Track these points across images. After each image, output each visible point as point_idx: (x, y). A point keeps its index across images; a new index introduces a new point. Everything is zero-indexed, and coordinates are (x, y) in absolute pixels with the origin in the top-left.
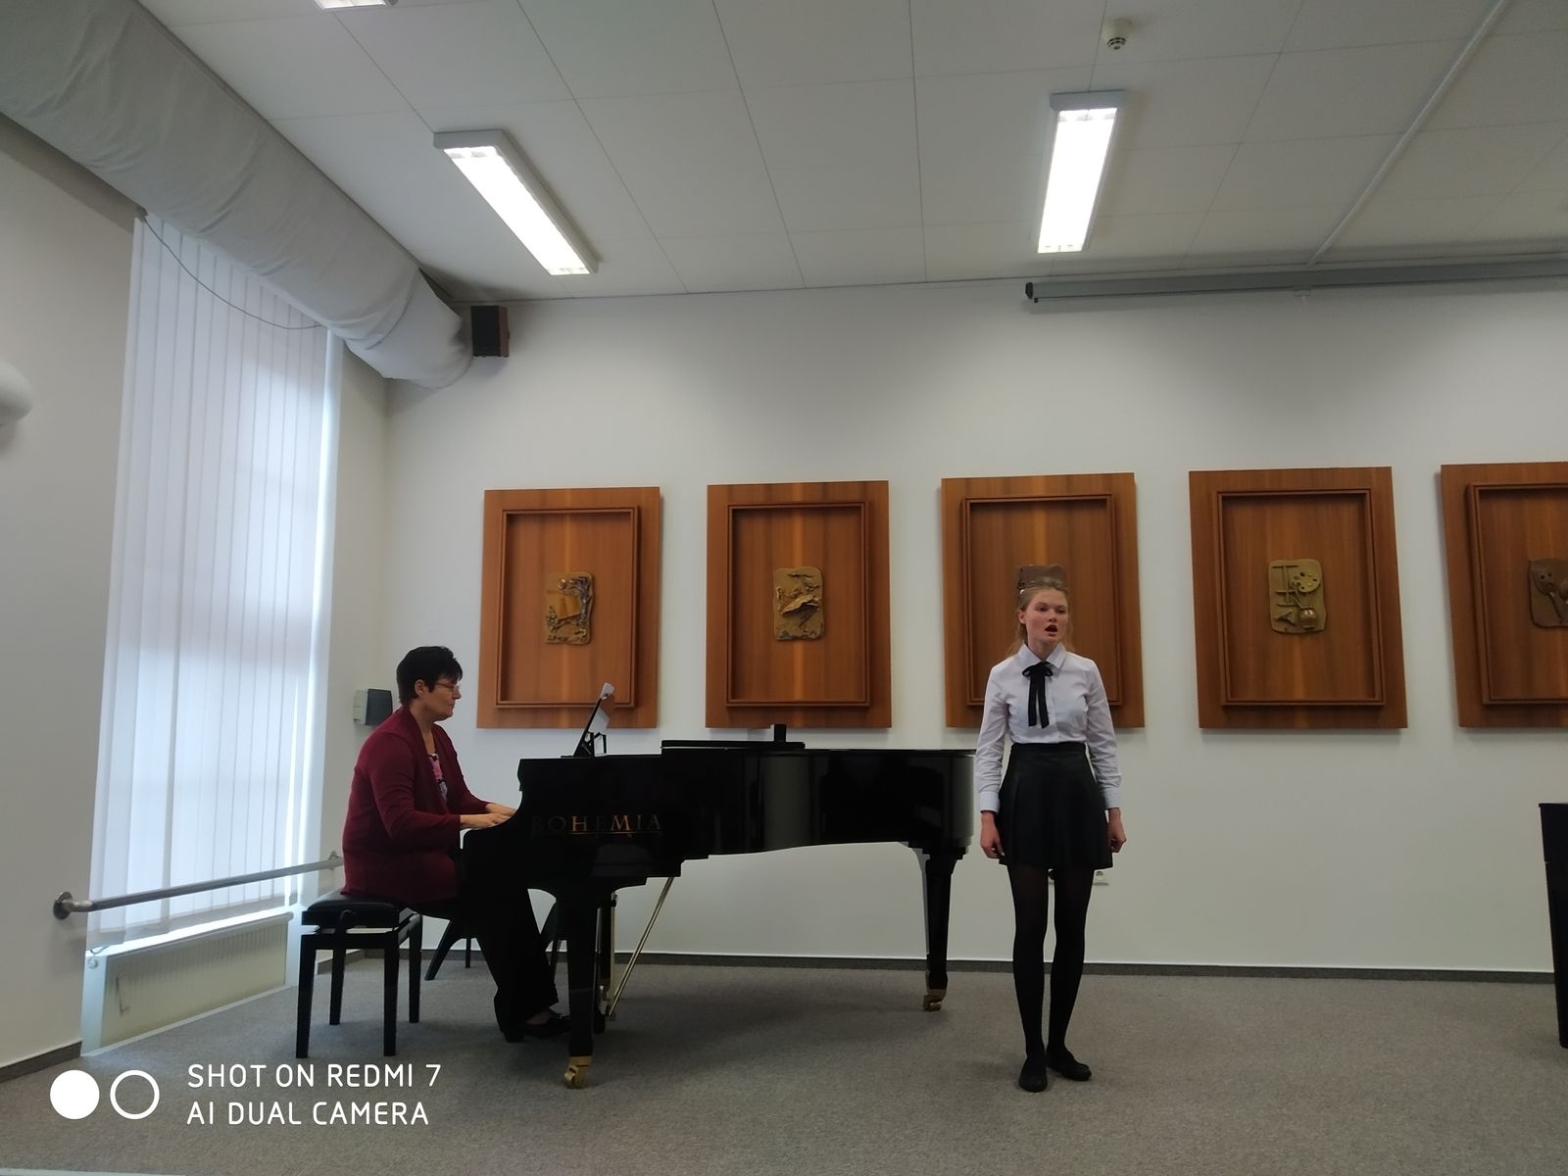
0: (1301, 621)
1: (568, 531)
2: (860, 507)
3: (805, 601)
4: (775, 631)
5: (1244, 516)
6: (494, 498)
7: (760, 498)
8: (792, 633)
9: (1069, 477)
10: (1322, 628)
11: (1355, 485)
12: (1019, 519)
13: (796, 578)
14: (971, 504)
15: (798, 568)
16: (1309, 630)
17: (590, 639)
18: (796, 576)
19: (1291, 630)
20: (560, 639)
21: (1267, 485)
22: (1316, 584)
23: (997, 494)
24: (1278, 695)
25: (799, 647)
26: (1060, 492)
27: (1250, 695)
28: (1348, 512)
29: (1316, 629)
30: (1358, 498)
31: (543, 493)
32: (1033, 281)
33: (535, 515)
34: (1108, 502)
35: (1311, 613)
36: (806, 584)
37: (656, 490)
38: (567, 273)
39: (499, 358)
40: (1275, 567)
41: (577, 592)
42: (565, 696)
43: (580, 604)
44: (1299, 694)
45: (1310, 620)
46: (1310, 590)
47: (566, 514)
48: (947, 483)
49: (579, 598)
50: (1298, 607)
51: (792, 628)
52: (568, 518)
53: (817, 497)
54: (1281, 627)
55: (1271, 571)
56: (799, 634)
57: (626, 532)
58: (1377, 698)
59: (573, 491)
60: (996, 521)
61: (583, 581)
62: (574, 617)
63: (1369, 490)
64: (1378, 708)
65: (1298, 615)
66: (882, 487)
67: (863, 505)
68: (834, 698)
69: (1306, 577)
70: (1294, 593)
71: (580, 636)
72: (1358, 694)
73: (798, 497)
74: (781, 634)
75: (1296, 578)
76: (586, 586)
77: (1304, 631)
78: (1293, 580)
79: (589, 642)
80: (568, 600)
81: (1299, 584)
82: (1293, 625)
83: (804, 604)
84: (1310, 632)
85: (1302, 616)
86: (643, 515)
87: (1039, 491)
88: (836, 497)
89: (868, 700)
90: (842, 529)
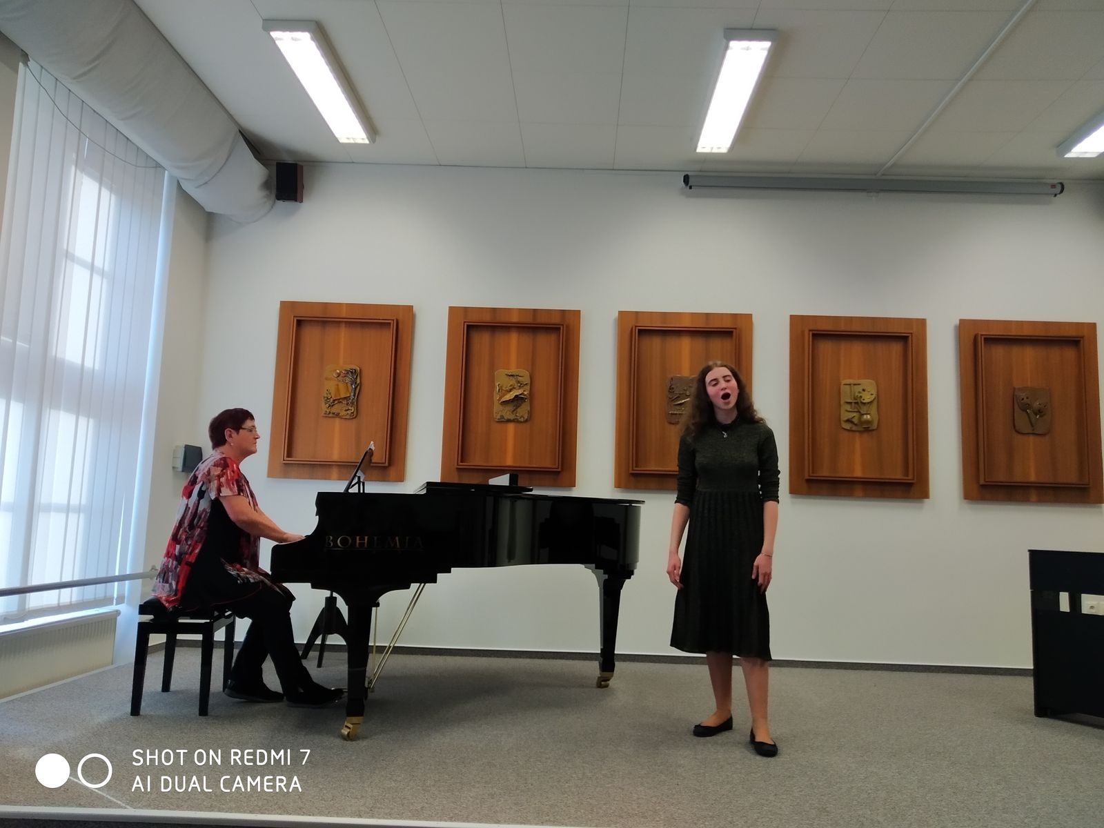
0: (862, 423)
1: (343, 334)
2: (560, 328)
3: (518, 394)
4: (495, 415)
5: (826, 347)
6: (287, 307)
7: (487, 318)
8: (506, 417)
9: (707, 314)
10: (876, 427)
11: (901, 330)
12: (672, 342)
13: (511, 378)
14: (639, 330)
15: (513, 370)
16: (866, 428)
17: (355, 416)
18: (512, 375)
19: (854, 428)
20: (334, 414)
21: (843, 327)
22: (873, 397)
23: (657, 324)
24: (843, 473)
25: (511, 426)
26: (701, 324)
27: (825, 472)
28: (896, 348)
29: (870, 429)
30: (904, 339)
31: (326, 305)
32: (689, 174)
33: (318, 321)
34: (734, 334)
35: (869, 416)
36: (519, 382)
37: (410, 308)
38: (352, 141)
39: (296, 203)
40: (845, 384)
41: (348, 380)
42: (336, 456)
43: (350, 388)
44: (858, 473)
45: (868, 422)
46: (869, 401)
47: (343, 321)
48: (623, 315)
49: (349, 385)
50: (860, 412)
51: (507, 413)
52: (343, 325)
53: (528, 319)
54: (847, 426)
55: (842, 387)
56: (512, 417)
57: (387, 337)
58: (909, 478)
59: (348, 305)
60: (656, 342)
61: (353, 372)
62: (345, 398)
63: (911, 333)
64: (910, 485)
65: (860, 419)
66: (577, 314)
67: (562, 328)
68: (535, 464)
69: (866, 392)
70: (857, 403)
71: (349, 412)
72: (898, 475)
73: (515, 319)
74: (499, 417)
75: (859, 392)
76: (355, 376)
77: (862, 429)
78: (857, 394)
79: (356, 417)
80: (341, 386)
81: (861, 397)
82: (856, 425)
83: (516, 396)
84: (867, 430)
85: (862, 419)
86: (400, 326)
87: (686, 323)
88: (542, 320)
89: (560, 467)
90: (546, 343)
